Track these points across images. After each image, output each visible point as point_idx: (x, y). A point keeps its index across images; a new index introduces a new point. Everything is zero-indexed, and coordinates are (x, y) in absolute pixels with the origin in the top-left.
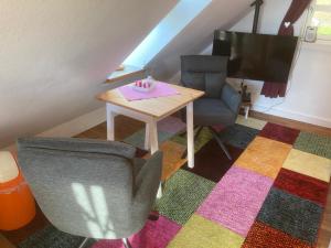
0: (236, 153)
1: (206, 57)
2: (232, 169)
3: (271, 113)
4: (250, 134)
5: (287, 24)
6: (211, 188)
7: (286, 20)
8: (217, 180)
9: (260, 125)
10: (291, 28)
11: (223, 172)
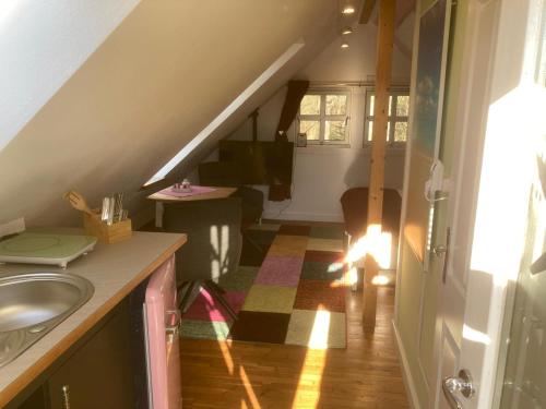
0: (266, 248)
1: (213, 163)
2: (267, 258)
3: (281, 218)
4: (271, 236)
5: (281, 133)
6: (257, 271)
7: (279, 129)
8: (260, 265)
9: (276, 228)
10: (285, 136)
11: (262, 261)
